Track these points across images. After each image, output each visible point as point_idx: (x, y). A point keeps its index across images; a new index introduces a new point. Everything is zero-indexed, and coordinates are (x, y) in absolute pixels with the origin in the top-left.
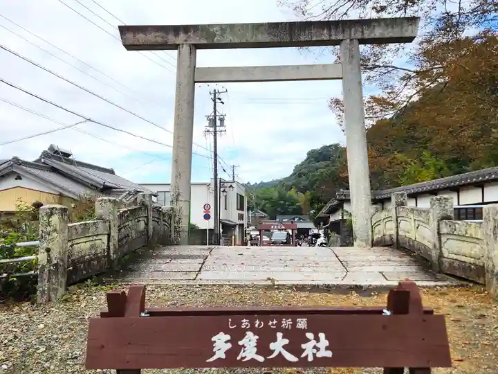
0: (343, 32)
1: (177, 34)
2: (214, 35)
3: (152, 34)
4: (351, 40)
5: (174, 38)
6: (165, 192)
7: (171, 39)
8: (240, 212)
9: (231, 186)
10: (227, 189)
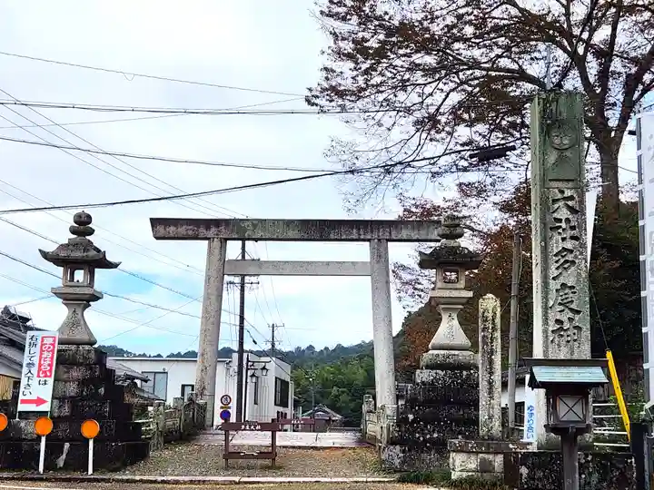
0: (372, 232)
1: (208, 228)
2: (245, 230)
3: (184, 227)
4: (379, 240)
5: (205, 231)
6: (155, 373)
7: (202, 231)
8: (281, 409)
9: (264, 368)
10: (258, 373)
